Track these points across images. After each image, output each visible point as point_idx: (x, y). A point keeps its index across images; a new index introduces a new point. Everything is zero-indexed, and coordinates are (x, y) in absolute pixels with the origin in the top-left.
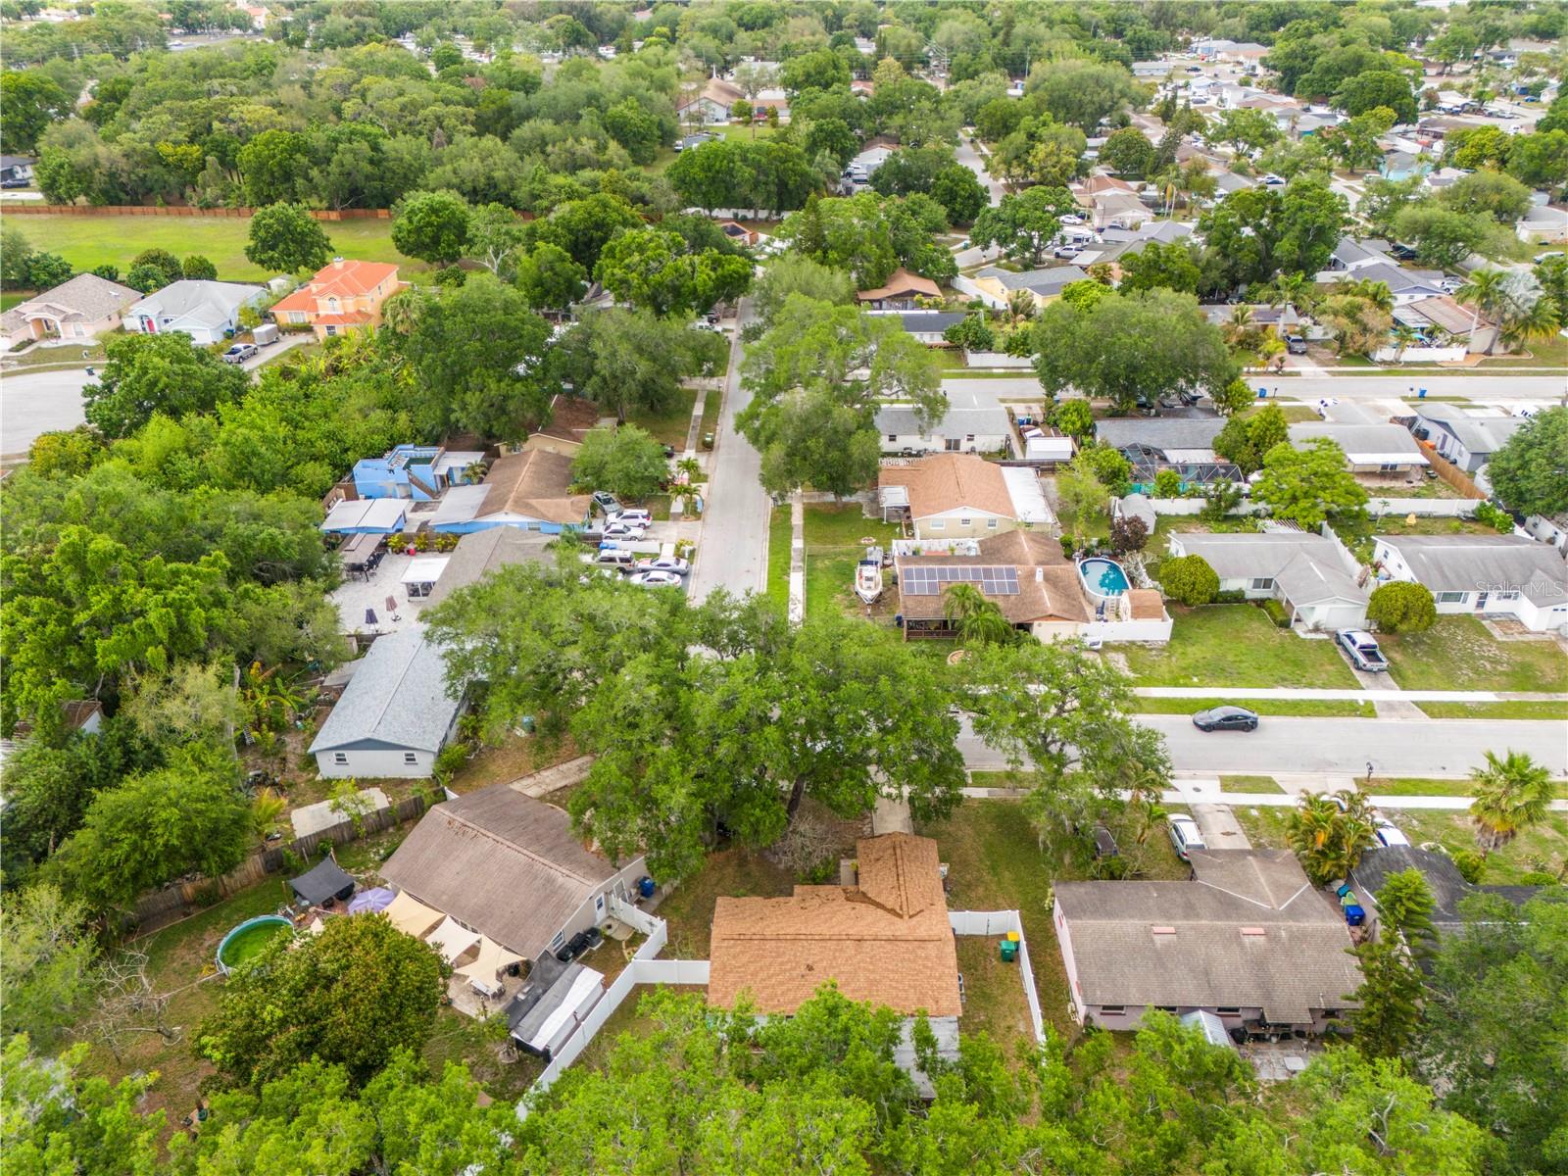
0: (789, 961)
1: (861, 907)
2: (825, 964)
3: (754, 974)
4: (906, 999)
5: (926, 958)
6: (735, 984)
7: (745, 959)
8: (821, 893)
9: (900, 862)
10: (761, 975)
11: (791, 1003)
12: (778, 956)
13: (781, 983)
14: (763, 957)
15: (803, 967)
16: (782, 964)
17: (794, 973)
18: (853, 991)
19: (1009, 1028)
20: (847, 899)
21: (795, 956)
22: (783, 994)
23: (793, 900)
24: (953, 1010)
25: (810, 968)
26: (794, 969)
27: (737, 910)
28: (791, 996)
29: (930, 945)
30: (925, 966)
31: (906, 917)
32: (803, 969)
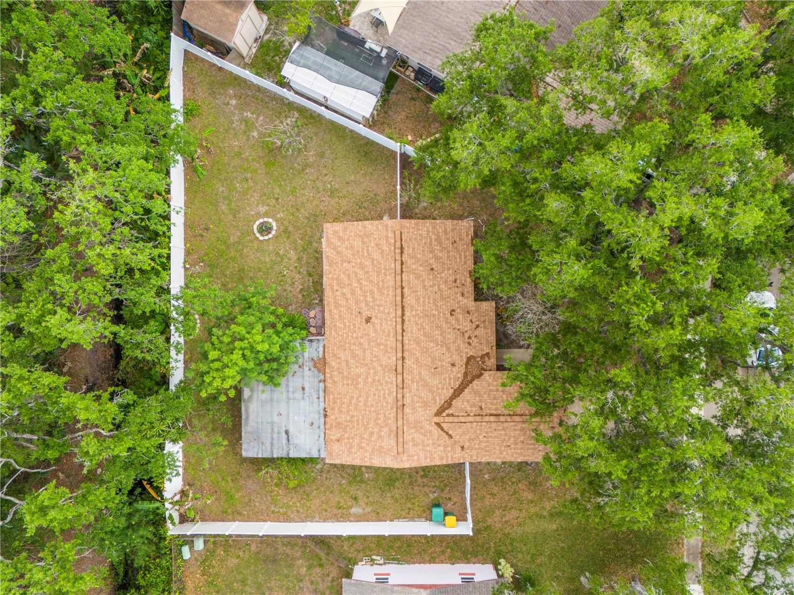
0: (374, 300)
1: (458, 373)
2: (373, 335)
3: (362, 266)
4: (341, 412)
5: (380, 436)
6: (352, 247)
7: (376, 255)
8: (481, 332)
9: (517, 419)
10: (360, 272)
11: (336, 302)
12: (378, 288)
13: (353, 293)
14: (379, 273)
15: (368, 313)
16: (372, 293)
17: (363, 305)
18: (347, 361)
19: (356, 499)
20: (469, 359)
21: (379, 306)
22: (344, 294)
23: (469, 302)
24: (331, 454)
25: (368, 320)
26: (367, 304)
27: (447, 243)
28: (342, 302)
29: (393, 442)
30: (372, 434)
31: (436, 419)
32: (367, 313)
